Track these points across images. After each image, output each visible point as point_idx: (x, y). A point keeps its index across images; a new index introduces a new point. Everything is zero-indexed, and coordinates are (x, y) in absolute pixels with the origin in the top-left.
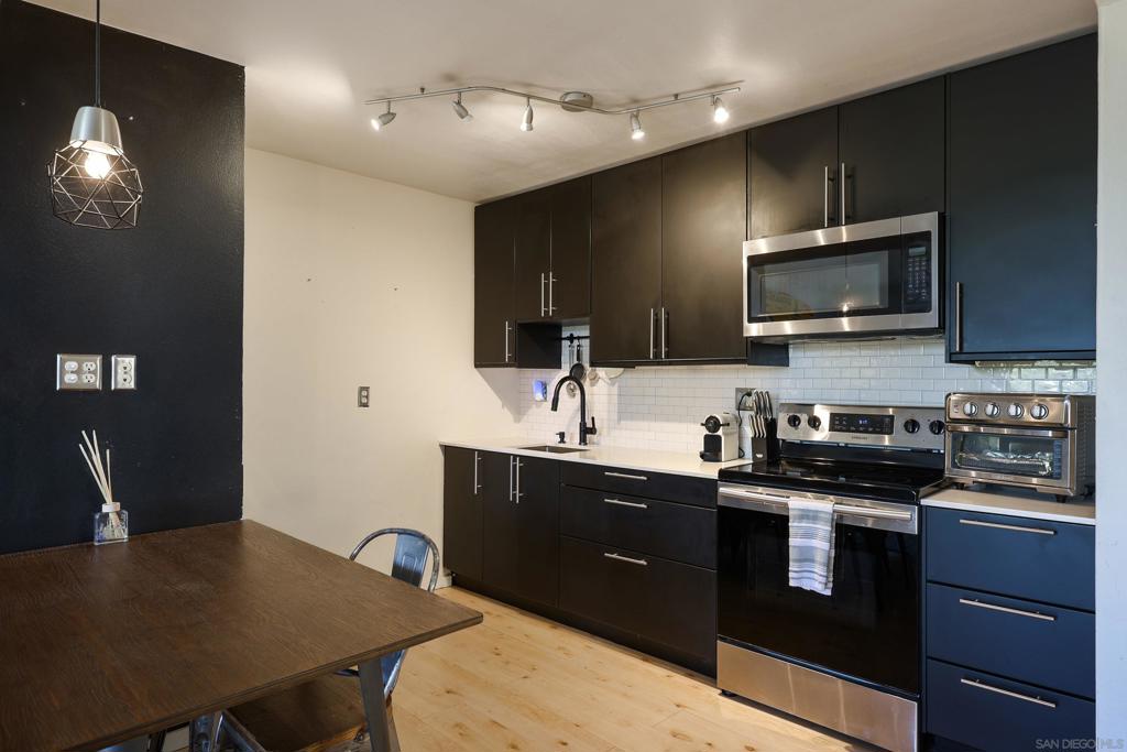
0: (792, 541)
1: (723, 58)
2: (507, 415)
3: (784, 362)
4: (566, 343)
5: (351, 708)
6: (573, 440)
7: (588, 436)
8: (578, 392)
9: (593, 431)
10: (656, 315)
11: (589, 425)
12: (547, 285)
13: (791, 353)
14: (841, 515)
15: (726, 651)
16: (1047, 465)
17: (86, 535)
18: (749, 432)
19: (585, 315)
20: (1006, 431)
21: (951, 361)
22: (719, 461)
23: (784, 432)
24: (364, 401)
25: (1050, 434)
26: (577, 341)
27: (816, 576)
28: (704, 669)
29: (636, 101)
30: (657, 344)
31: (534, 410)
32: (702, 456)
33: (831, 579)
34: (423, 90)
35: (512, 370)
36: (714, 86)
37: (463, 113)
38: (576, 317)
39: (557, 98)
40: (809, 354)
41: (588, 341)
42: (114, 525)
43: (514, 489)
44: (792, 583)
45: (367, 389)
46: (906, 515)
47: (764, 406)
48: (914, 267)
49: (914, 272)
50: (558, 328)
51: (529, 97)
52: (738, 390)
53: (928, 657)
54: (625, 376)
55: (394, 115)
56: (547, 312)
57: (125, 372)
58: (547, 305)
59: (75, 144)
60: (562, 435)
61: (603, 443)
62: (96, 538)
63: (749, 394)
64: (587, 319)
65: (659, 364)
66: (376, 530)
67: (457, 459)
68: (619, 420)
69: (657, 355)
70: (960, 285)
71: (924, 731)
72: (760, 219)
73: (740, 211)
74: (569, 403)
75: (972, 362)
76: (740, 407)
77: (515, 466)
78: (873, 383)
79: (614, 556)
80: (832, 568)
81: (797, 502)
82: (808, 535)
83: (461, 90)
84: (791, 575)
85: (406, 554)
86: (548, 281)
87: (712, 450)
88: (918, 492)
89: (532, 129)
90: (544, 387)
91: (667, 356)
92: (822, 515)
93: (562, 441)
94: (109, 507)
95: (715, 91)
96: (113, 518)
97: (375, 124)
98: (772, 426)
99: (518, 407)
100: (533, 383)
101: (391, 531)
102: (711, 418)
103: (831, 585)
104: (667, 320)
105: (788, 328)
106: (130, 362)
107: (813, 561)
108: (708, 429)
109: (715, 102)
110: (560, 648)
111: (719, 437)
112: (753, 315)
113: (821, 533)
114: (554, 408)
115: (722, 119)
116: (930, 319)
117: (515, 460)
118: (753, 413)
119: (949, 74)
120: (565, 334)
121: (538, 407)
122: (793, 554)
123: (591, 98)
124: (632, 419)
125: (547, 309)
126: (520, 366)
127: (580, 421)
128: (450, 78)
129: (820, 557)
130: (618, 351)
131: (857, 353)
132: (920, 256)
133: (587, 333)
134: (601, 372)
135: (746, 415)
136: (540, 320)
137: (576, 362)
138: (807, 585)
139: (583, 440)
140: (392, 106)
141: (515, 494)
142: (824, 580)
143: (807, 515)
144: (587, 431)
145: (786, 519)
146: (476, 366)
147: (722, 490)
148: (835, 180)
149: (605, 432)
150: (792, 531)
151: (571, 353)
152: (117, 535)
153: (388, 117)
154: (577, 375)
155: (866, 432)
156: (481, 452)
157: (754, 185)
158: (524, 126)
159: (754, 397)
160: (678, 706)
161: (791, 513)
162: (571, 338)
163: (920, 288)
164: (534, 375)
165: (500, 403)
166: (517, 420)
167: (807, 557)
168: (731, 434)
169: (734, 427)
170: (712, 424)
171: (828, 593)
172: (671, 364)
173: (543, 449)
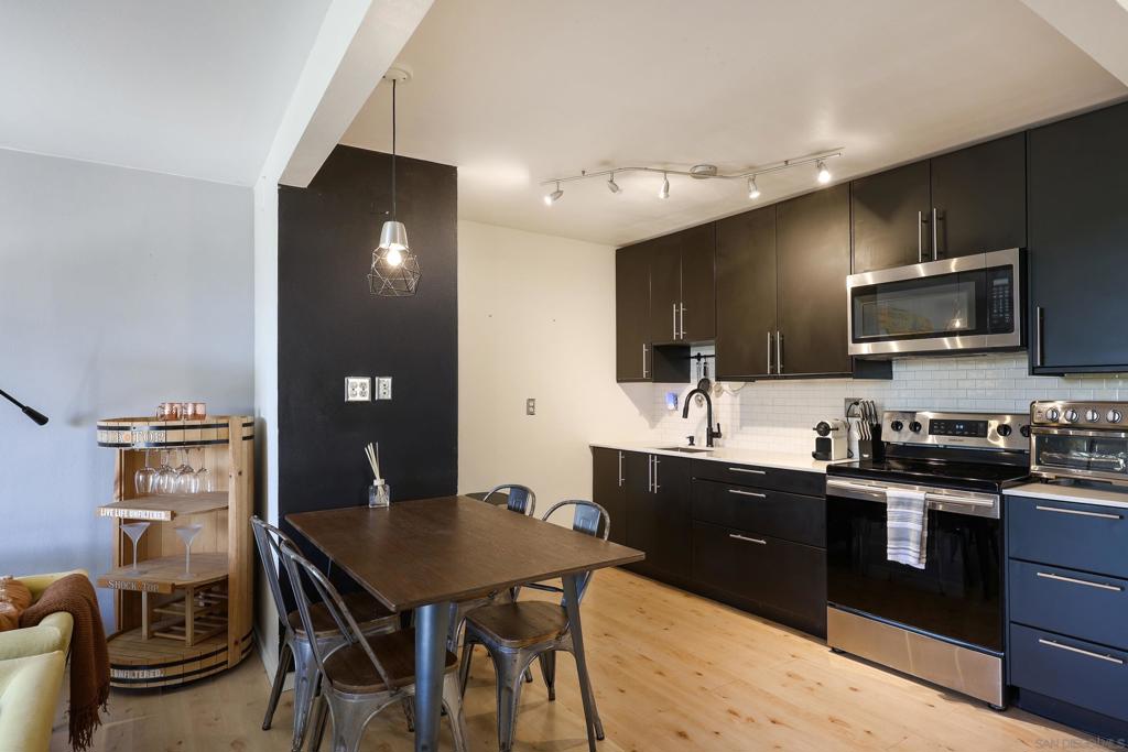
0: (890, 524)
1: (824, 132)
2: (644, 422)
3: (889, 376)
4: (693, 362)
5: (550, 620)
6: (702, 443)
7: (714, 439)
8: (705, 402)
9: (718, 435)
10: (772, 337)
11: (715, 430)
12: (678, 313)
13: (895, 368)
14: (934, 503)
15: (835, 616)
16: (1122, 462)
17: (363, 501)
18: (856, 436)
19: (711, 338)
20: (1091, 433)
21: (1034, 374)
22: (830, 460)
23: (889, 436)
24: (531, 409)
25: (1123, 435)
26: (703, 360)
27: (910, 552)
28: (817, 632)
29: (751, 168)
30: (773, 362)
31: (667, 418)
32: (814, 455)
33: (925, 556)
34: (583, 172)
35: (649, 385)
36: (819, 153)
37: (615, 188)
38: (703, 339)
39: (688, 171)
40: (910, 368)
41: (713, 359)
42: (381, 495)
43: (653, 482)
44: (890, 558)
45: (533, 400)
46: (989, 502)
47: (870, 414)
48: (998, 295)
49: (998, 299)
50: (688, 348)
51: (666, 172)
52: (847, 400)
53: (1011, 622)
54: (745, 388)
55: (562, 192)
56: (678, 336)
57: (385, 388)
58: (678, 330)
59: (382, 246)
60: (692, 439)
61: (727, 445)
62: (371, 502)
63: (857, 404)
64: (713, 341)
65: (775, 378)
66: (561, 501)
67: (604, 459)
68: (741, 427)
69: (774, 371)
70: (1041, 310)
71: (1008, 683)
72: (863, 255)
73: (845, 250)
74: (698, 411)
75: (1061, 375)
76: (849, 414)
77: (653, 463)
78: (969, 392)
79: (739, 536)
80: (925, 545)
81: (893, 492)
82: (904, 518)
83: (613, 171)
84: (889, 551)
85: (584, 518)
86: (678, 310)
87: (823, 450)
88: (1000, 484)
89: (668, 196)
90: (676, 398)
91: (783, 371)
92: (915, 502)
93: (692, 444)
94: (378, 482)
95: (819, 159)
96: (380, 488)
97: (548, 201)
98: (877, 430)
99: (653, 415)
100: (666, 394)
101: (571, 502)
102: (822, 423)
103: (924, 561)
104: (782, 342)
105: (894, 347)
106: (388, 381)
107: (908, 540)
108: (820, 433)
109: (820, 166)
110: (693, 611)
111: (829, 440)
112: (856, 337)
113: (915, 517)
114: (685, 415)
115: (825, 178)
116: (1014, 338)
117: (653, 458)
118: (860, 419)
119: (1030, 130)
120: (693, 353)
121: (670, 415)
122: (890, 534)
123: (716, 168)
124: (753, 425)
125: (678, 334)
126: (656, 381)
127: (707, 426)
128: (605, 163)
129: (914, 537)
130: (740, 367)
131: (955, 366)
132: (1004, 286)
133: (712, 351)
134: (725, 385)
135: (853, 421)
136: (671, 342)
137: (703, 377)
138: (903, 560)
139: (710, 443)
140: (561, 185)
141: (654, 486)
142: (917, 555)
143: (901, 502)
144: (713, 435)
145: (885, 505)
146: (618, 381)
147: (829, 482)
148: (928, 221)
149: (728, 437)
150: (889, 515)
151: (699, 369)
152: (383, 501)
153: (558, 193)
154: (704, 387)
155: (963, 435)
156: (624, 452)
157: (856, 228)
158: (662, 195)
159: (861, 405)
160: (793, 656)
161: (889, 501)
162: (699, 357)
163: (1004, 312)
164: (666, 388)
165: (637, 411)
166: (653, 426)
167: (902, 536)
168: (841, 437)
169: (843, 431)
170: (823, 428)
171: (922, 567)
172: (786, 378)
173: (676, 449)
